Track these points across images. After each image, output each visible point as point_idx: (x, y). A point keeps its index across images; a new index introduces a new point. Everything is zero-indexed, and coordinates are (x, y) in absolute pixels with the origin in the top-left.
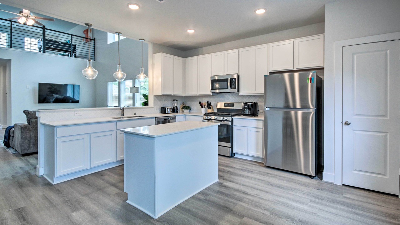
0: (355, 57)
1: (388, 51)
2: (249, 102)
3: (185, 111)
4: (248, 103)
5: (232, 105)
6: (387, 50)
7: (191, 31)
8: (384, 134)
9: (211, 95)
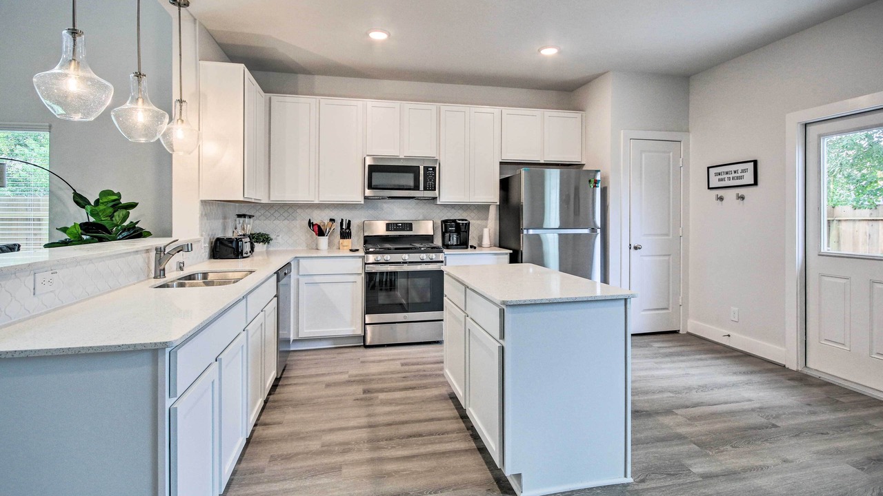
0: (643, 155)
1: (671, 154)
2: (459, 220)
3: (259, 247)
4: (458, 222)
5: (409, 226)
6: (670, 152)
7: (378, 36)
8: (667, 258)
9: (363, 203)
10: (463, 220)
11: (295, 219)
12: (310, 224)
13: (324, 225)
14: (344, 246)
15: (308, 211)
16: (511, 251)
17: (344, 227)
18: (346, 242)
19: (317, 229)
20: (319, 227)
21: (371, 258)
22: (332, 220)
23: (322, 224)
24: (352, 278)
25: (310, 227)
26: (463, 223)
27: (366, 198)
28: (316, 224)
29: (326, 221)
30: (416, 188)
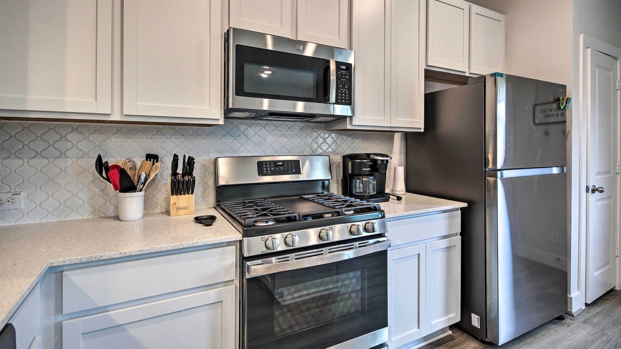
0: (597, 70)
1: (612, 73)
2: (376, 155)
4: (376, 158)
5: (294, 167)
9: (221, 122)
10: (382, 155)
11: (63, 154)
12: (101, 165)
13: (134, 168)
14: (178, 209)
15: (97, 138)
16: (465, 205)
17: (180, 170)
18: (183, 200)
19: (116, 176)
20: (122, 172)
21: (256, 245)
22: (152, 158)
23: (130, 165)
24: (211, 295)
25: (101, 174)
26: (382, 161)
27: (228, 112)
28: (116, 167)
29: (139, 160)
30: (323, 97)
